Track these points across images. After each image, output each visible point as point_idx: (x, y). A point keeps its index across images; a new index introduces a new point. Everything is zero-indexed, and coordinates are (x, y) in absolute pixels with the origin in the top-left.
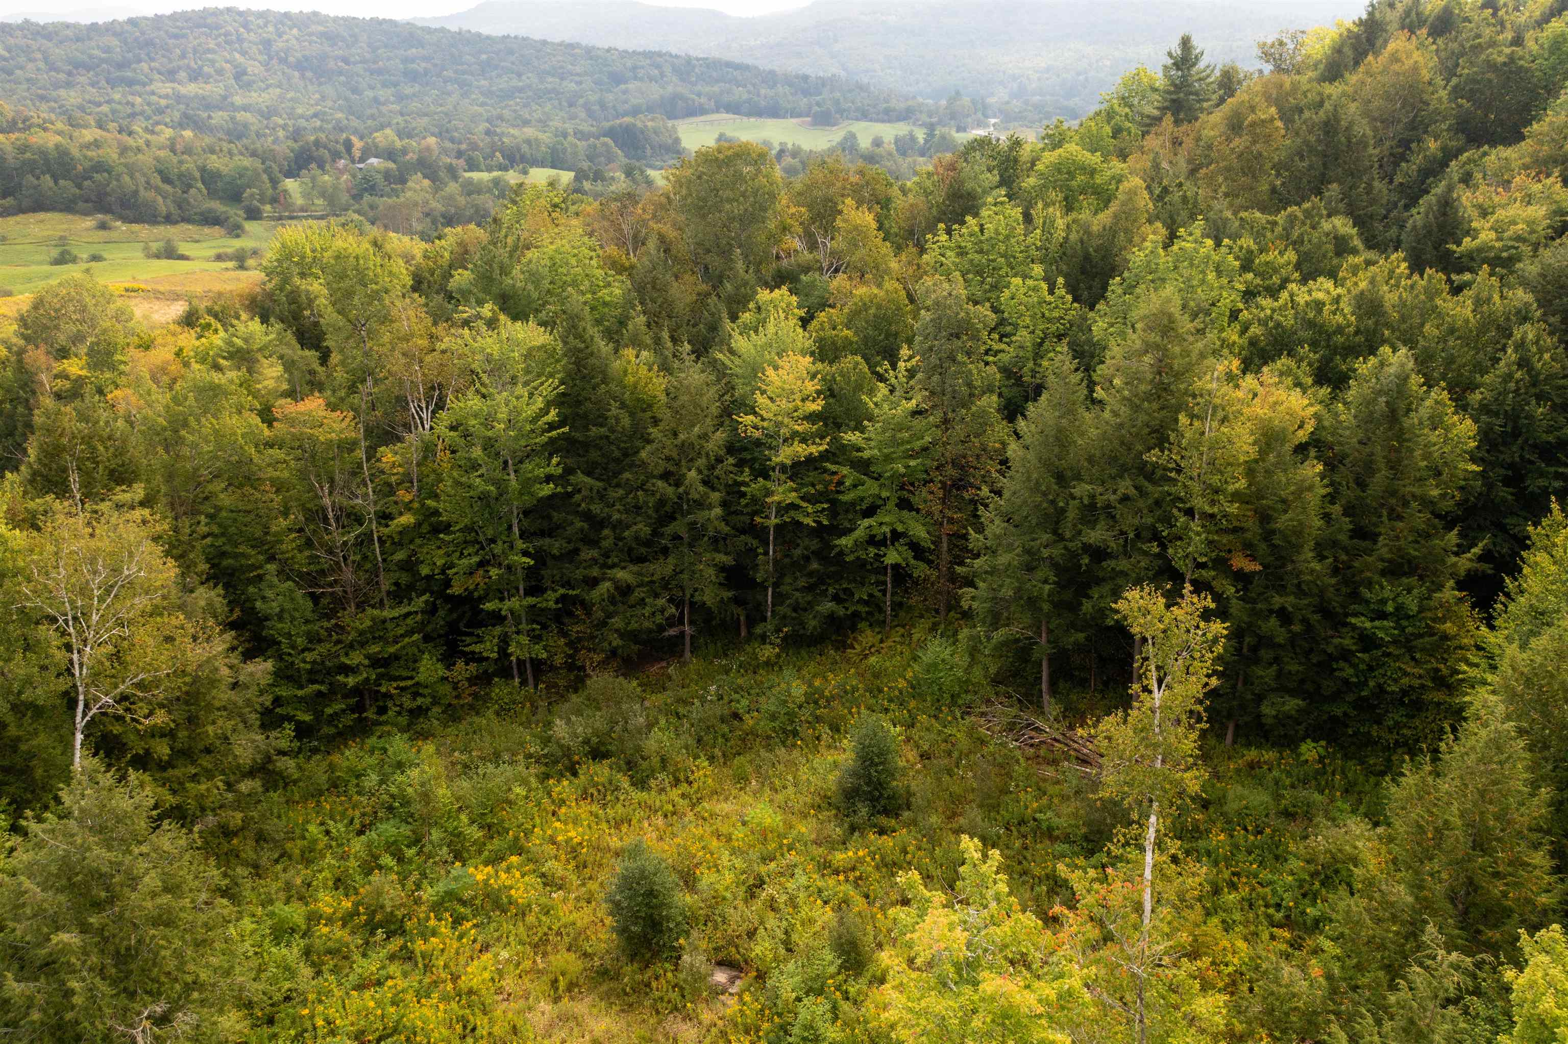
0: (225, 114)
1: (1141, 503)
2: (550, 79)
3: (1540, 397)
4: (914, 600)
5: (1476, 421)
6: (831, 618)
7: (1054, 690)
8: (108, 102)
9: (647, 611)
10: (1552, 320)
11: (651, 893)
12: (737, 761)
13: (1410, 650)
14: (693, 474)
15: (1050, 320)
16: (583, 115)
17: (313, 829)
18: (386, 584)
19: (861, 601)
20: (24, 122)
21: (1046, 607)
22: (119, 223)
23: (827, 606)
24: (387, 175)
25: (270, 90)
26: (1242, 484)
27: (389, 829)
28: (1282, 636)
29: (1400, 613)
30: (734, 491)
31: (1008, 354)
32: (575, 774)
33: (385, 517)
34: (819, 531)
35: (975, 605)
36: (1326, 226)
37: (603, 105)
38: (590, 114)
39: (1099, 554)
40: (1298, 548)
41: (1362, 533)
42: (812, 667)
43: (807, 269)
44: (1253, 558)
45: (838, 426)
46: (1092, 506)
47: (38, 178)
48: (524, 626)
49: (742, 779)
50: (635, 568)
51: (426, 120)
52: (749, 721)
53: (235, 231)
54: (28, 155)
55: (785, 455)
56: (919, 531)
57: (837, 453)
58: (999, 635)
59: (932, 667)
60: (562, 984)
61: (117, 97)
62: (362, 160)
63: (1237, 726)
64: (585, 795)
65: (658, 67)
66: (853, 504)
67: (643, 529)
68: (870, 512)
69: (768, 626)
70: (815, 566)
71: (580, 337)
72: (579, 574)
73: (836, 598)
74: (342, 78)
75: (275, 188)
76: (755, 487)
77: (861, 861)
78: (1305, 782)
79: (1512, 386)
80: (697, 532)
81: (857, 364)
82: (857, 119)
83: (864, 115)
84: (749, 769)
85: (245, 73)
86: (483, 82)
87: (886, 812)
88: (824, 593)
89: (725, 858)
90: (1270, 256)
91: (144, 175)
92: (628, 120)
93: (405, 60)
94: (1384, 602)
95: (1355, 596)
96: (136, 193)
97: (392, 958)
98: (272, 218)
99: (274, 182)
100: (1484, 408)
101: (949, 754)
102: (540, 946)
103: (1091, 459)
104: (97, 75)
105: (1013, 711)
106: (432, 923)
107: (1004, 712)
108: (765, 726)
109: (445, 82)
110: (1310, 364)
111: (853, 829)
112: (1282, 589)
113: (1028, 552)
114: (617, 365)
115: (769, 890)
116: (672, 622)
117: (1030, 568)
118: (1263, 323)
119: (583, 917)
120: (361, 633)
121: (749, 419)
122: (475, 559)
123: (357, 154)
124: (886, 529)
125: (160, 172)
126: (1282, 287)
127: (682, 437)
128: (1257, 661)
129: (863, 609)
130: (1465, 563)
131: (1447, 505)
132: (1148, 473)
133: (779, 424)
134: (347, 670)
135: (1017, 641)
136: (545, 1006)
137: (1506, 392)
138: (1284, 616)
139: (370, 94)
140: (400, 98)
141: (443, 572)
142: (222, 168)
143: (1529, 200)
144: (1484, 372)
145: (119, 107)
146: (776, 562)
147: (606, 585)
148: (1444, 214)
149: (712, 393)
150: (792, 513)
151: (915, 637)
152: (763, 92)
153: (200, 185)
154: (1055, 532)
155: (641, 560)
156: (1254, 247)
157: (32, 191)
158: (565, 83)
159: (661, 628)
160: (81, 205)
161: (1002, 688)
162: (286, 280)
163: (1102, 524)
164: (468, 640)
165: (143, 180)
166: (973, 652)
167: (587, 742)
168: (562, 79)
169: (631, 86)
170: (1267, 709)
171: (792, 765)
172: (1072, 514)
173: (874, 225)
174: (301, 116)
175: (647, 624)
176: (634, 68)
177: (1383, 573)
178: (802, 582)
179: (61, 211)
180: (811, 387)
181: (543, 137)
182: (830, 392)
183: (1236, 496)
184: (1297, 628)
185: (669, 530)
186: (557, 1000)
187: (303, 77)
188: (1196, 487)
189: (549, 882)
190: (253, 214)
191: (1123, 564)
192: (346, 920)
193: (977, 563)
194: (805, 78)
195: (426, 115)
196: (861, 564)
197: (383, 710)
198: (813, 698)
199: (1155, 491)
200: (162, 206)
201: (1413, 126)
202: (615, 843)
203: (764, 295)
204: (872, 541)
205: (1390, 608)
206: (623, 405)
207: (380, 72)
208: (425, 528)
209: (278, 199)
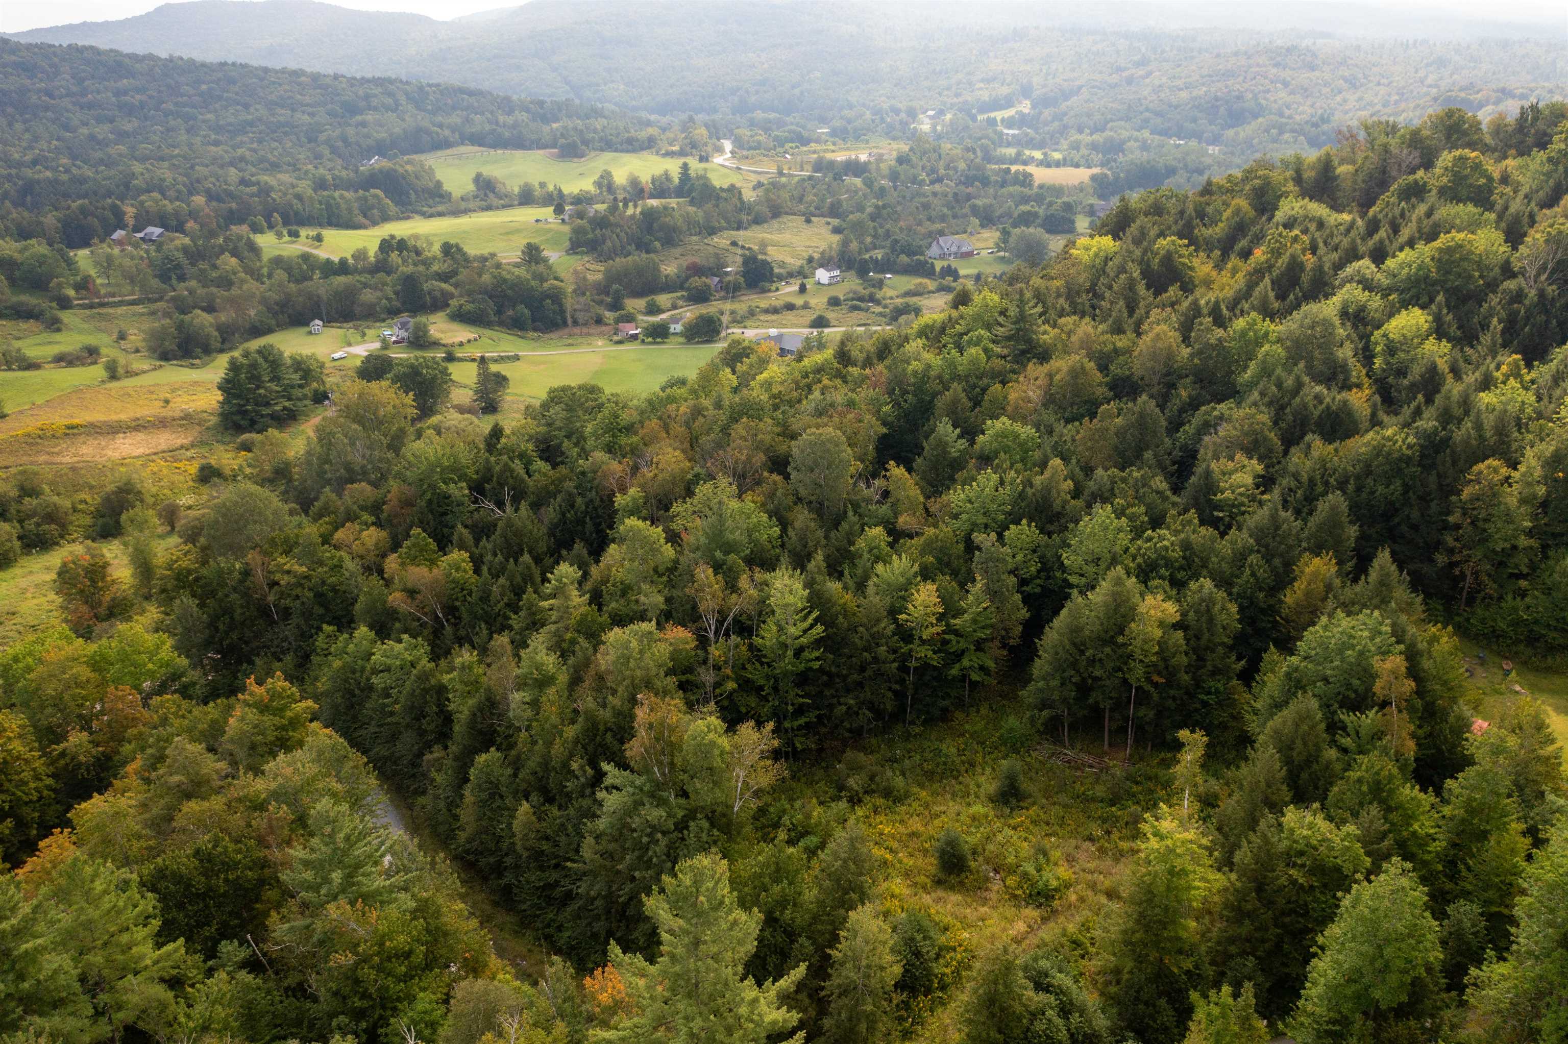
1: (1115, 657)
6: (943, 709)
7: (1073, 737)
21: (1071, 701)
26: (1157, 648)
29: (1217, 692)
32: (864, 803)
34: (939, 667)
36: (1153, 484)
40: (1179, 671)
44: (1161, 676)
45: (949, 617)
46: (1093, 659)
52: (927, 767)
55: (923, 633)
58: (1045, 714)
60: (927, 888)
62: (137, 229)
70: (934, 684)
72: (826, 702)
75: (70, 267)
76: (906, 649)
77: (1023, 822)
81: (950, 582)
82: (602, 150)
83: (609, 145)
84: (941, 789)
87: (1023, 800)
98: (84, 307)
102: (908, 875)
103: (1090, 639)
105: (1052, 747)
107: (1047, 747)
110: (1167, 580)
111: (1012, 809)
112: (1173, 688)
113: (1063, 679)
117: (1064, 686)
118: (1142, 556)
121: (903, 616)
127: (872, 630)
129: (955, 701)
130: (1239, 668)
132: (1119, 645)
133: (920, 619)
135: (1054, 716)
143: (1244, 470)
148: (1207, 478)
150: (925, 660)
151: (982, 712)
152: (501, 119)
154: (1075, 670)
158: (298, 115)
161: (1044, 737)
163: (1098, 667)
166: (1032, 722)
172: (1084, 663)
176: (367, 97)
177: (1210, 675)
180: (936, 600)
181: (305, 187)
182: (943, 600)
183: (1154, 653)
184: (1179, 702)
186: (930, 893)
188: (1137, 650)
195: (164, 159)
201: (1172, 375)
205: (1213, 690)
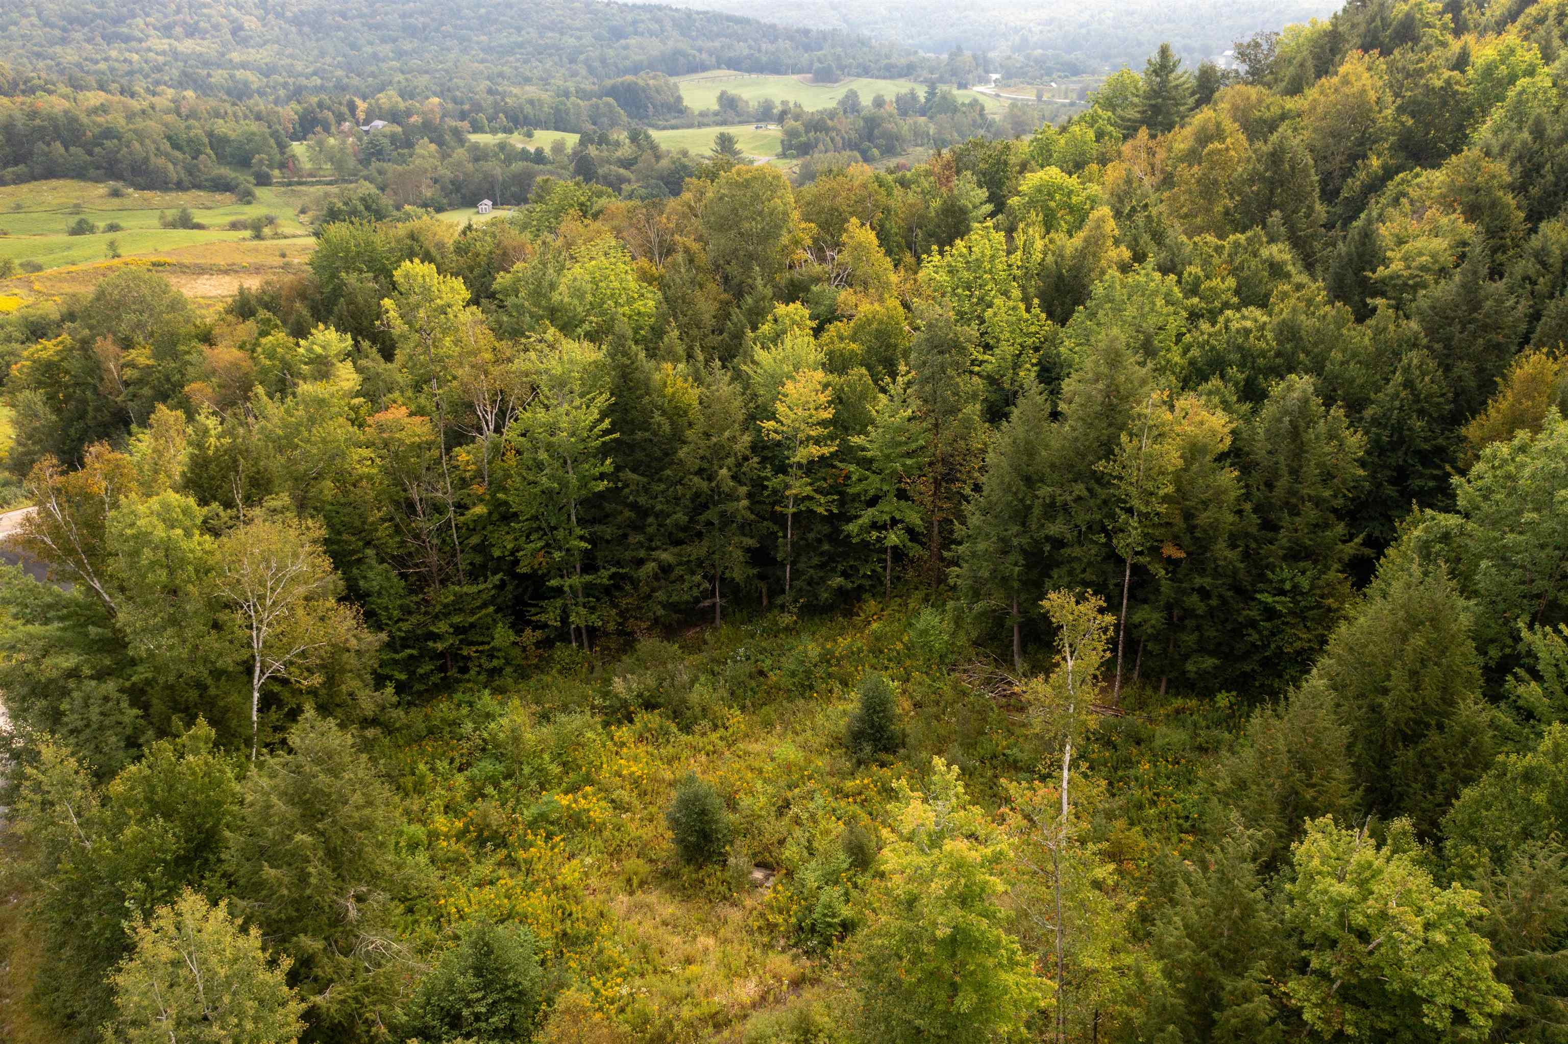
0: (225, 73)
1: (1092, 502)
2: (550, 34)
3: (1421, 413)
4: (911, 573)
5: (1366, 433)
6: (840, 591)
7: (1024, 651)
8: (106, 59)
9: (686, 586)
10: (1436, 346)
11: (703, 812)
12: (765, 709)
13: (1304, 619)
14: (724, 471)
15: (1028, 335)
16: (583, 71)
17: (422, 767)
18: (463, 562)
19: (865, 576)
20: (25, 83)
21: (1016, 585)
22: (131, 190)
23: (837, 581)
24: (393, 138)
25: (268, 47)
26: (1170, 489)
27: (487, 766)
28: (1201, 608)
29: (1296, 591)
30: (759, 484)
31: (991, 363)
32: (631, 721)
33: (461, 507)
34: (831, 519)
35: (959, 582)
36: (1265, 253)
37: (603, 61)
38: (591, 70)
39: (1058, 543)
40: (1213, 539)
41: (1269, 526)
42: (824, 631)
43: (817, 280)
44: (1179, 546)
45: (846, 429)
46: (1053, 504)
47: (49, 145)
48: (581, 599)
49: (768, 725)
50: (676, 550)
51: (427, 77)
52: (773, 677)
53: (247, 198)
54: (38, 122)
55: (801, 455)
56: (914, 518)
57: (846, 453)
58: (978, 607)
59: (924, 633)
60: (635, 882)
61: (114, 54)
62: (367, 122)
63: (1169, 681)
64: (641, 739)
65: (658, 21)
66: (859, 495)
67: (680, 517)
68: (873, 502)
69: (787, 598)
70: (826, 547)
71: (625, 354)
72: (628, 555)
73: (844, 574)
74: (340, 34)
75: (283, 153)
76: (775, 482)
77: (866, 787)
78: (1218, 724)
79: (1397, 403)
80: (727, 519)
81: (862, 375)
82: (859, 76)
83: (865, 71)
84: (774, 717)
85: (241, 28)
86: (483, 38)
87: (886, 750)
88: (834, 570)
89: (759, 785)
90: (1215, 282)
91: (154, 142)
92: (629, 78)
93: (403, 16)
94: (1283, 581)
95: (1262, 577)
96: (146, 160)
97: (500, 864)
98: (282, 184)
99: (282, 147)
100: (1375, 421)
101: (937, 703)
102: (615, 854)
103: (1053, 466)
104: (92, 31)
105: (989, 669)
106: (530, 837)
107: (983, 669)
108: (786, 682)
109: (444, 37)
110: (1236, 384)
111: (859, 763)
112: (1202, 572)
113: (1002, 540)
114: (657, 376)
115: (795, 809)
116: (707, 595)
117: (1005, 553)
118: (1201, 346)
119: (647, 832)
120: (446, 606)
121: (771, 424)
122: (540, 544)
123: (362, 116)
124: (887, 517)
125: (169, 138)
126: (1221, 312)
127: (714, 439)
128: (1183, 628)
129: (867, 583)
130: (1350, 549)
131: (1339, 502)
132: (1100, 479)
133: (797, 430)
134: (436, 637)
135: (994, 611)
136: (623, 898)
137: (1391, 410)
138: (1204, 594)
139: (369, 49)
140: (400, 54)
141: (512, 553)
142: (230, 133)
143: (1436, 232)
144: (1378, 390)
145: (116, 65)
146: (793, 545)
147: (651, 566)
148: (1364, 244)
149: (738, 402)
150: (807, 503)
151: (911, 606)
152: (764, 46)
153: (209, 151)
154: (1023, 524)
155: (679, 543)
156: (1201, 274)
157: (44, 158)
158: (565, 38)
159: (697, 600)
160: (92, 172)
161: (981, 649)
162: (333, 276)
163: (1060, 519)
164: (533, 610)
165: (153, 147)
166: (958, 621)
167: (640, 695)
168: (562, 34)
169: (632, 41)
170: (1190, 667)
171: (811, 713)
172: (1037, 511)
173: (876, 242)
174: (300, 75)
175: (686, 597)
176: (634, 23)
177: (1285, 558)
178: (816, 561)
179: (72, 178)
180: (823, 398)
181: (545, 96)
182: (838, 400)
183: (1166, 499)
184: (1214, 602)
185: (702, 518)
186: (632, 893)
187: (300, 32)
188: (1133, 491)
189: (618, 806)
190: (263, 180)
191: (1077, 551)
192: (461, 835)
193: (961, 549)
194: (806, 32)
195: (426, 72)
196: (865, 544)
197: (464, 670)
198: (826, 658)
199: (1102, 493)
200: (173, 172)
201: (1361, 143)
202: (668, 775)
203: (781, 309)
204: (874, 526)
205: (1288, 586)
206: (664, 413)
207: (378, 27)
208: (495, 517)
209: (287, 164)
